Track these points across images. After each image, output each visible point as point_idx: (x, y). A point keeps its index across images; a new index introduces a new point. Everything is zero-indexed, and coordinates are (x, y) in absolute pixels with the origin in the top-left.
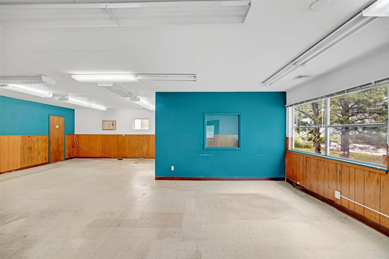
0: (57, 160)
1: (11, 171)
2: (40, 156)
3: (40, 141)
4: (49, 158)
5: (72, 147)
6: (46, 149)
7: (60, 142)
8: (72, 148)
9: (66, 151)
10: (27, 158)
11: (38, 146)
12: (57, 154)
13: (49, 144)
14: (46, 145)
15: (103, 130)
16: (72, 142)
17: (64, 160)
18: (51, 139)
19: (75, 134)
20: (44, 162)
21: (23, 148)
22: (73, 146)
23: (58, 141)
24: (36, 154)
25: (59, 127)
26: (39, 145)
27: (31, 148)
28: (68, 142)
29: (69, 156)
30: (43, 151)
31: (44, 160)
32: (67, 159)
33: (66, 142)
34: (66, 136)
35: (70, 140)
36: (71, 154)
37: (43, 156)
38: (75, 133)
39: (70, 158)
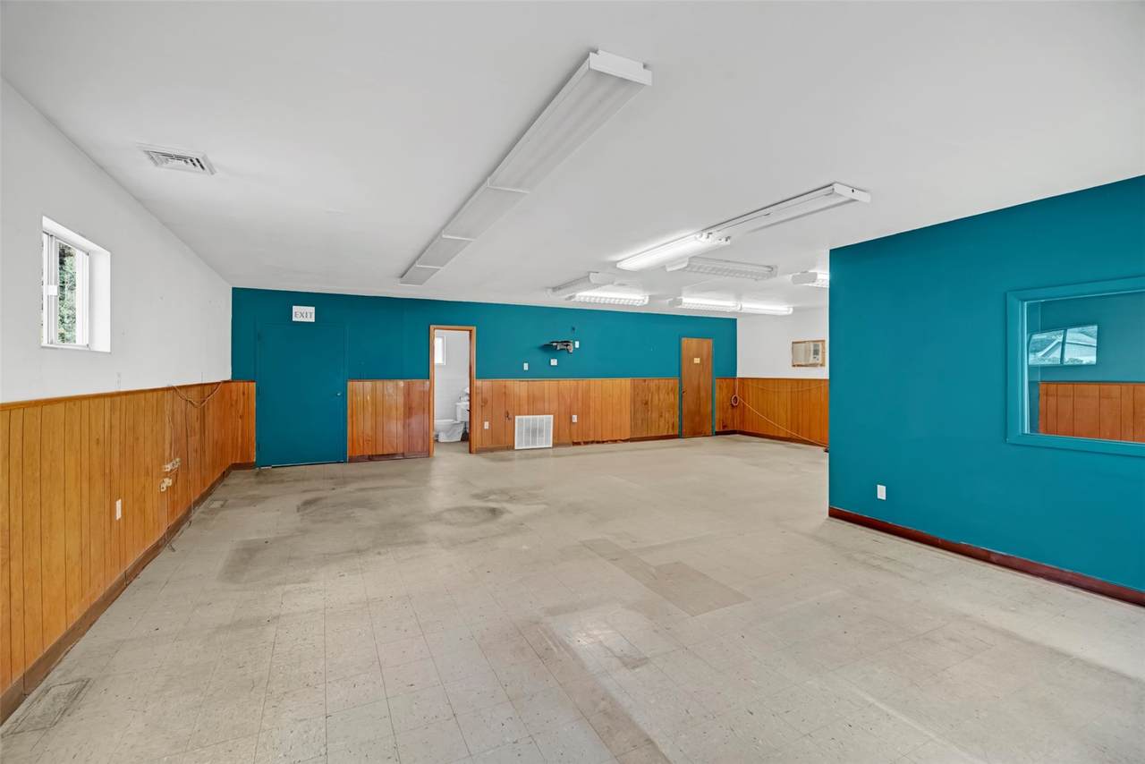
0: (696, 433)
1: (615, 441)
2: (662, 420)
3: (664, 391)
4: (681, 426)
5: (730, 407)
6: (673, 409)
7: (703, 394)
8: (730, 410)
9: (717, 415)
10: (640, 422)
11: (659, 400)
12: (697, 419)
13: (681, 397)
14: (673, 399)
15: (794, 366)
16: (730, 395)
17: (712, 435)
18: (684, 387)
19: (738, 376)
20: (671, 433)
21: (634, 402)
22: (733, 406)
23: (699, 392)
24: (655, 415)
25: (701, 360)
26: (662, 397)
27: (646, 403)
28: (720, 395)
29: (724, 427)
30: (669, 411)
31: (670, 430)
32: (718, 434)
33: (717, 395)
34: (717, 382)
35: (725, 391)
36: (729, 422)
37: (669, 420)
38: (740, 374)
39: (725, 432)
